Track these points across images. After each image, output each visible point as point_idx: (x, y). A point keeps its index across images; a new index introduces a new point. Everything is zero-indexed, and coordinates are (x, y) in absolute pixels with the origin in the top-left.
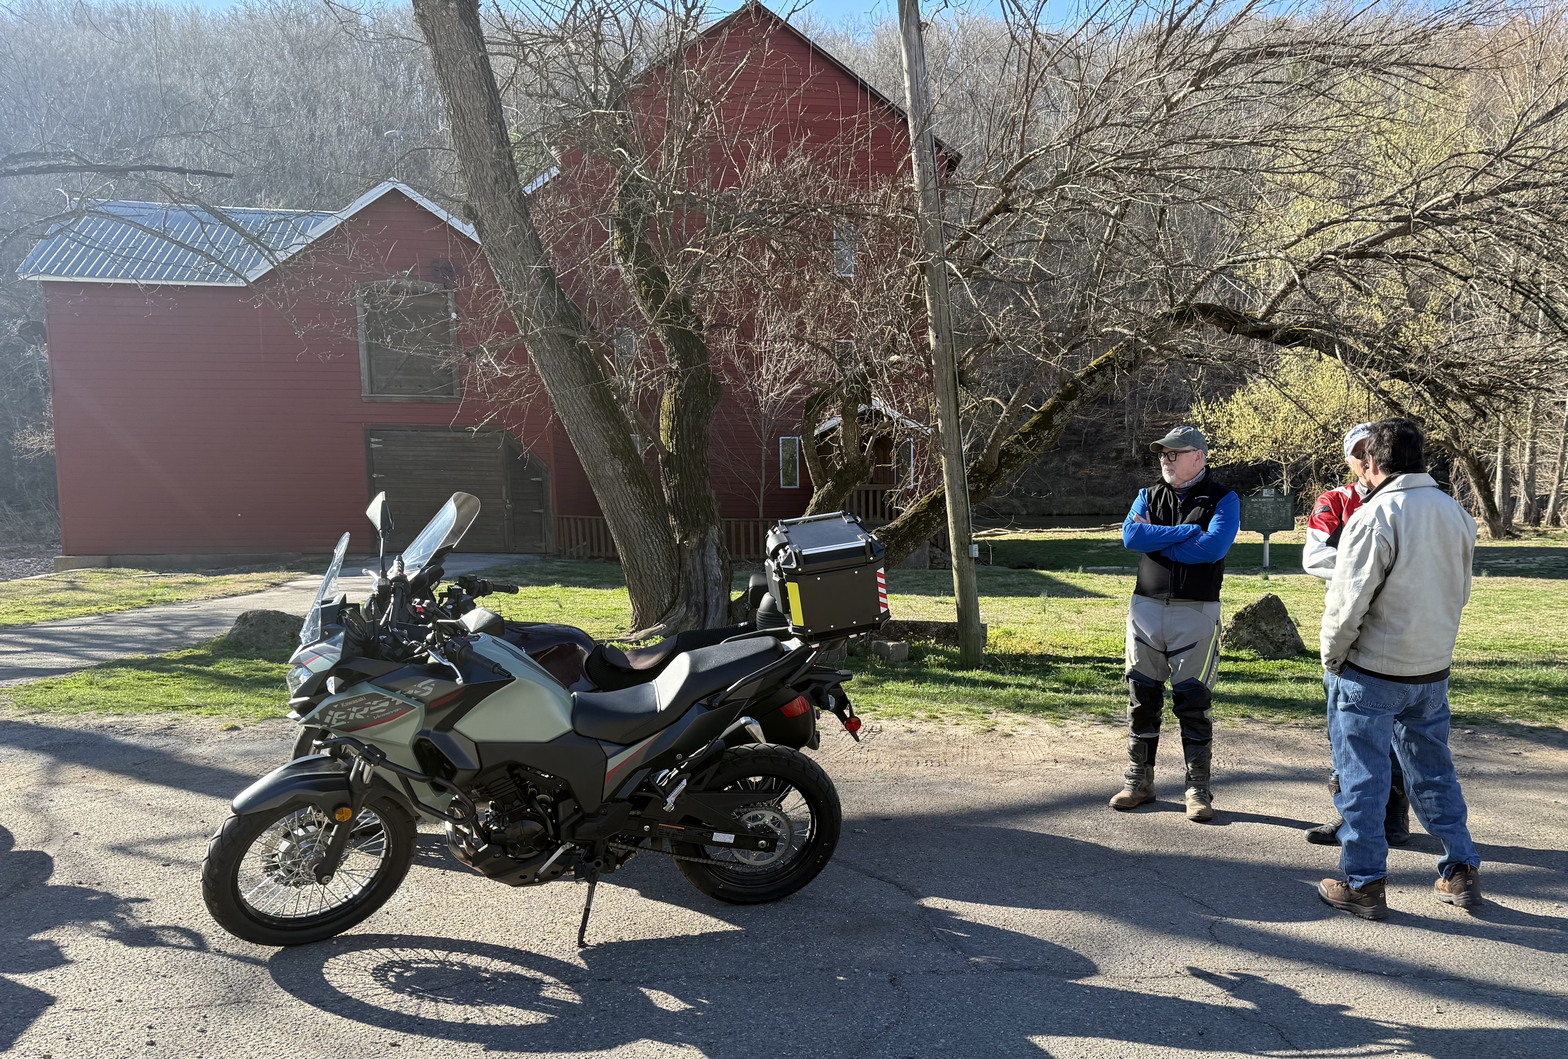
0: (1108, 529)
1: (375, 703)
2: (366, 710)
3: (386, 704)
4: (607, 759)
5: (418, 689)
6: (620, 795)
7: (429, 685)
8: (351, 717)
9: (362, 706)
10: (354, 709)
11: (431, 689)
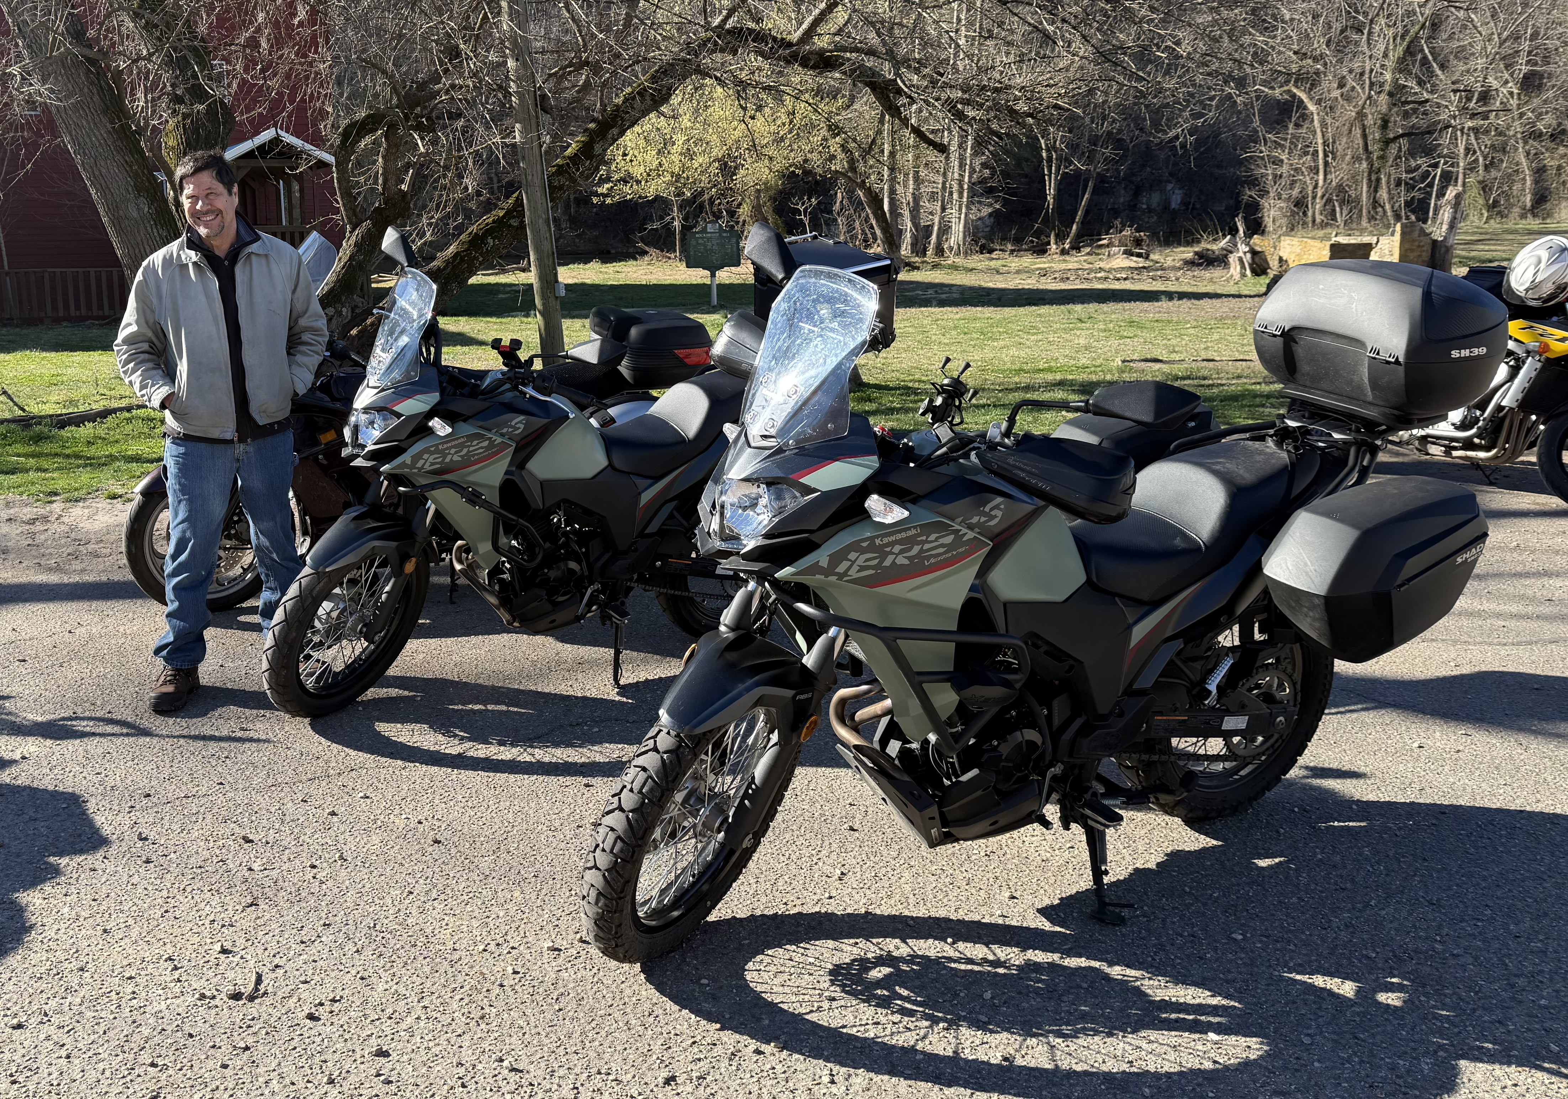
0: (504, 271)
1: (475, 443)
2: (465, 451)
3: (486, 443)
4: (640, 494)
5: (511, 426)
6: (648, 531)
7: (520, 422)
8: (448, 460)
9: (461, 446)
10: (453, 451)
11: (522, 426)
